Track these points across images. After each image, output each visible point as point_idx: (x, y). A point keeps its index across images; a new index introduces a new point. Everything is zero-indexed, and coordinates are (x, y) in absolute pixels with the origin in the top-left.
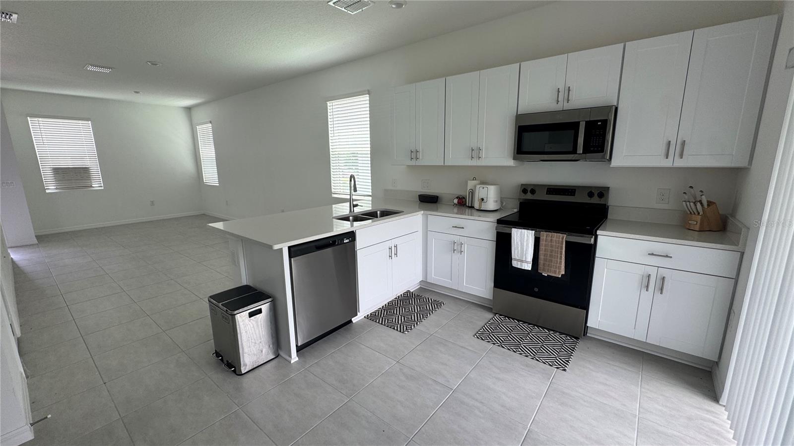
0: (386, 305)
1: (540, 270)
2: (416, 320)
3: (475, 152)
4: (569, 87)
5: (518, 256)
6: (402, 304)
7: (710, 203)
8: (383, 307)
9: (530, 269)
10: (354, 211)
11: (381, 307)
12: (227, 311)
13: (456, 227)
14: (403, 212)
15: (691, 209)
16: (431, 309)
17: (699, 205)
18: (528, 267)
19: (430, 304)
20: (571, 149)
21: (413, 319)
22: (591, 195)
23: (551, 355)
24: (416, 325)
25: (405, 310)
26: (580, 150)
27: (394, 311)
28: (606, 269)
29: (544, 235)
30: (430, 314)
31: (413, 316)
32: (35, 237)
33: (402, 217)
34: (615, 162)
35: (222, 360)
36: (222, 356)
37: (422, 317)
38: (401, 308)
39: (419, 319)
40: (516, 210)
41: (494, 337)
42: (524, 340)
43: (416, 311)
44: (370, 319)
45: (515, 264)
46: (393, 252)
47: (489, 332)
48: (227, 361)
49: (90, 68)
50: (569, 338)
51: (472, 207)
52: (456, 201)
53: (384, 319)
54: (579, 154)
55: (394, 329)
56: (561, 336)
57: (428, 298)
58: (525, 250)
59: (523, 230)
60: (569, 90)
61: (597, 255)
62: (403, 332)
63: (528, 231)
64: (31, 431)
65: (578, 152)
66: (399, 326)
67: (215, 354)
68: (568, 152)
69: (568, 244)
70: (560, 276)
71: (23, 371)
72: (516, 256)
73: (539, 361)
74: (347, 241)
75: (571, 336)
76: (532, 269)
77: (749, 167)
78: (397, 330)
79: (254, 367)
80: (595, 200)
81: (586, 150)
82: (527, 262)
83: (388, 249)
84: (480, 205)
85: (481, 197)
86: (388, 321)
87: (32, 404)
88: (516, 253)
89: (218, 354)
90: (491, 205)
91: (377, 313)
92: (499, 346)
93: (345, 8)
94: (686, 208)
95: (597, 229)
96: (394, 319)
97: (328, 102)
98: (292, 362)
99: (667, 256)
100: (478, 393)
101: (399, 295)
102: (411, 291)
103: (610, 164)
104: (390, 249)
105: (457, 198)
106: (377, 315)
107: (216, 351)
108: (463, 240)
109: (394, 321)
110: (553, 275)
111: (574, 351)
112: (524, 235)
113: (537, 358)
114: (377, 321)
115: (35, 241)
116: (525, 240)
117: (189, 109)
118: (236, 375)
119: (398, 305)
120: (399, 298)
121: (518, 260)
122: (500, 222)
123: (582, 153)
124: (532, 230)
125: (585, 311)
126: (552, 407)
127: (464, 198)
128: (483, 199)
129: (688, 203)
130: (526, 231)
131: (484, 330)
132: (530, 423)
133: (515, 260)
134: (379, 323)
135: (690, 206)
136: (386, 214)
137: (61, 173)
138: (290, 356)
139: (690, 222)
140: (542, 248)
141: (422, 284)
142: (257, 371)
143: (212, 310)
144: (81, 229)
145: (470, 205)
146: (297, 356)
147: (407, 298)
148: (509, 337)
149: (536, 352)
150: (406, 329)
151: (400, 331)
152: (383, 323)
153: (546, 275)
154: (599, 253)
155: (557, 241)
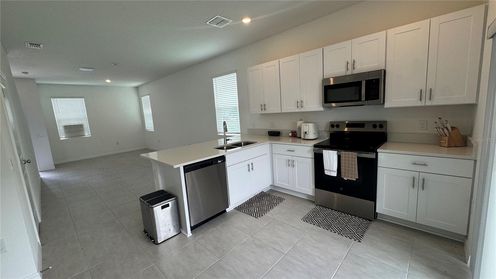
0: (248, 201)
1: (343, 176)
2: (266, 210)
3: (300, 104)
4: (354, 60)
5: (328, 168)
6: (258, 200)
7: (453, 128)
8: (246, 202)
9: (336, 176)
10: (227, 143)
11: (245, 202)
12: (148, 205)
13: (289, 150)
14: (257, 142)
15: (441, 132)
16: (276, 203)
17: (445, 130)
18: (335, 174)
19: (276, 200)
20: (358, 98)
21: (264, 209)
22: (375, 126)
23: (351, 232)
24: (265, 213)
25: (259, 204)
26: (363, 98)
27: (252, 204)
28: (385, 175)
29: (343, 153)
30: (275, 206)
31: (264, 207)
32: (54, 165)
33: (255, 145)
34: (387, 105)
35: (147, 235)
36: (147, 233)
37: (269, 208)
38: (257, 203)
39: (268, 209)
40: (328, 138)
41: (314, 220)
42: (334, 222)
43: (266, 204)
44: (238, 210)
45: (326, 173)
46: (250, 167)
47: (312, 217)
48: (150, 236)
49: (82, 69)
50: (365, 221)
51: (300, 138)
52: (290, 134)
53: (246, 210)
54: (363, 101)
55: (252, 215)
56: (359, 219)
57: (275, 196)
58: (332, 163)
59: (330, 151)
60: (354, 62)
61: (379, 165)
62: (257, 218)
63: (333, 151)
64: (40, 275)
65: (362, 100)
66: (255, 214)
67: (144, 232)
68: (356, 100)
69: (359, 158)
70: (355, 180)
71: (39, 241)
72: (327, 168)
73: (343, 235)
74: (220, 162)
75: (366, 219)
76: (337, 176)
77: (477, 103)
78: (253, 216)
79: (166, 239)
80: (378, 130)
81: (367, 99)
82: (334, 171)
83: (247, 166)
84: (304, 136)
85: (305, 131)
86: (248, 211)
87: (43, 261)
88: (327, 166)
89: (145, 232)
90: (311, 135)
91: (242, 206)
92: (317, 226)
93: (216, 25)
94: (438, 132)
95: (378, 148)
96: (252, 210)
97: (213, 79)
98: (188, 237)
99: (425, 165)
100: (301, 256)
101: (257, 194)
102: (265, 192)
103: (384, 106)
104: (249, 165)
105: (291, 132)
106: (242, 207)
107: (144, 230)
108: (294, 158)
109: (252, 211)
110: (351, 179)
111: (367, 229)
112: (331, 154)
113: (342, 234)
114: (242, 211)
115: (54, 168)
116: (332, 157)
117: (137, 88)
118: (154, 244)
119: (255, 201)
120: (256, 196)
121: (328, 170)
122: (315, 146)
123: (364, 100)
124: (335, 151)
125: (374, 202)
126: (349, 265)
127: (295, 132)
128: (306, 133)
129: (438, 129)
130: (331, 151)
131: (308, 215)
132: (333, 276)
133: (327, 170)
134: (242, 212)
135: (440, 131)
136: (247, 144)
137: (68, 129)
138: (187, 233)
139: (441, 141)
140: (342, 162)
141: (271, 187)
142: (167, 242)
143: (141, 205)
144: (78, 160)
145: (299, 137)
146: (191, 233)
147: (261, 196)
148: (324, 220)
149: (342, 230)
150: (259, 216)
151: (255, 217)
152: (245, 212)
153: (346, 179)
154: (380, 164)
155: (351, 157)
